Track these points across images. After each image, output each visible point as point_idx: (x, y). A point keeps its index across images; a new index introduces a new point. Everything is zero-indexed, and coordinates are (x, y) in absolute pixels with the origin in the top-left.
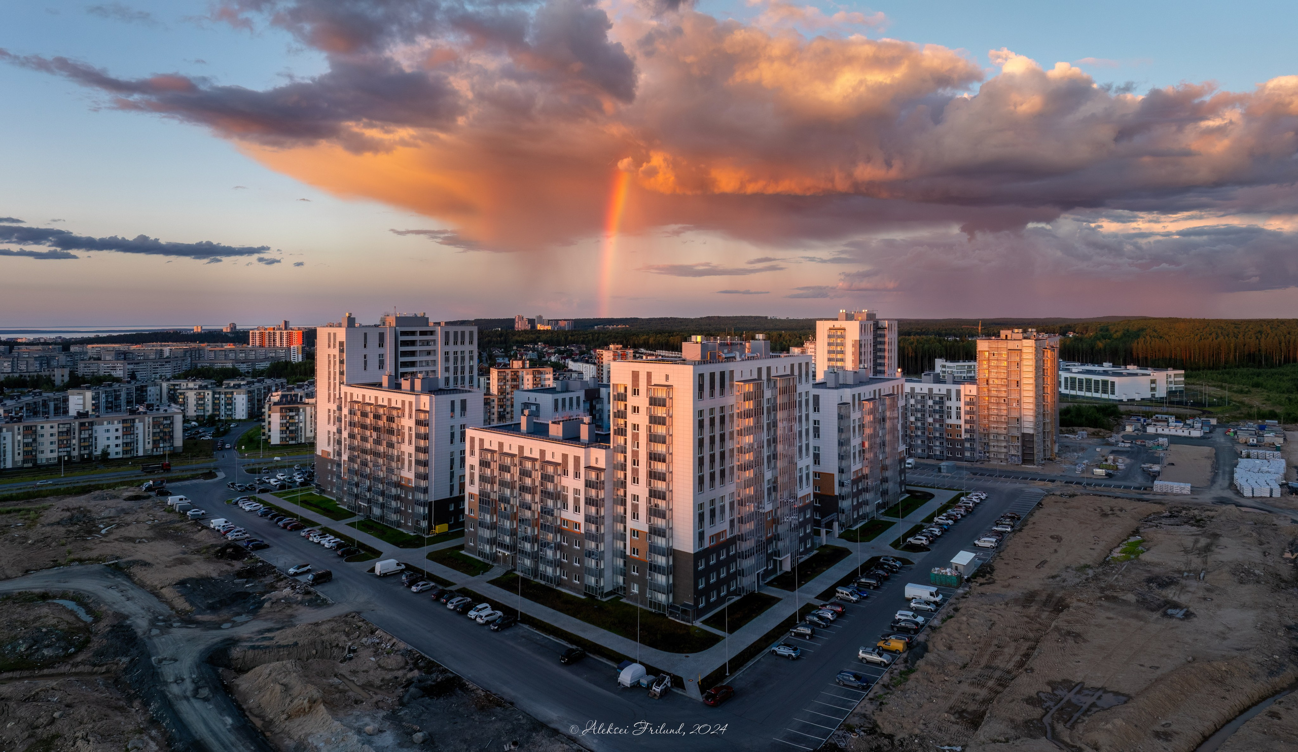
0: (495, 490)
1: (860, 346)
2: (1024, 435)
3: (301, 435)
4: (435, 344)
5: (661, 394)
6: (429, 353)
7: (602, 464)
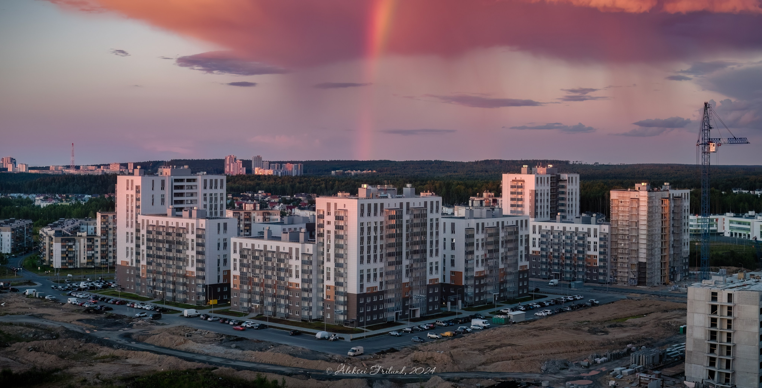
0: (250, 271)
1: (536, 195)
2: (640, 263)
3: (77, 262)
4: (196, 188)
5: (342, 214)
6: (192, 195)
7: (311, 252)
